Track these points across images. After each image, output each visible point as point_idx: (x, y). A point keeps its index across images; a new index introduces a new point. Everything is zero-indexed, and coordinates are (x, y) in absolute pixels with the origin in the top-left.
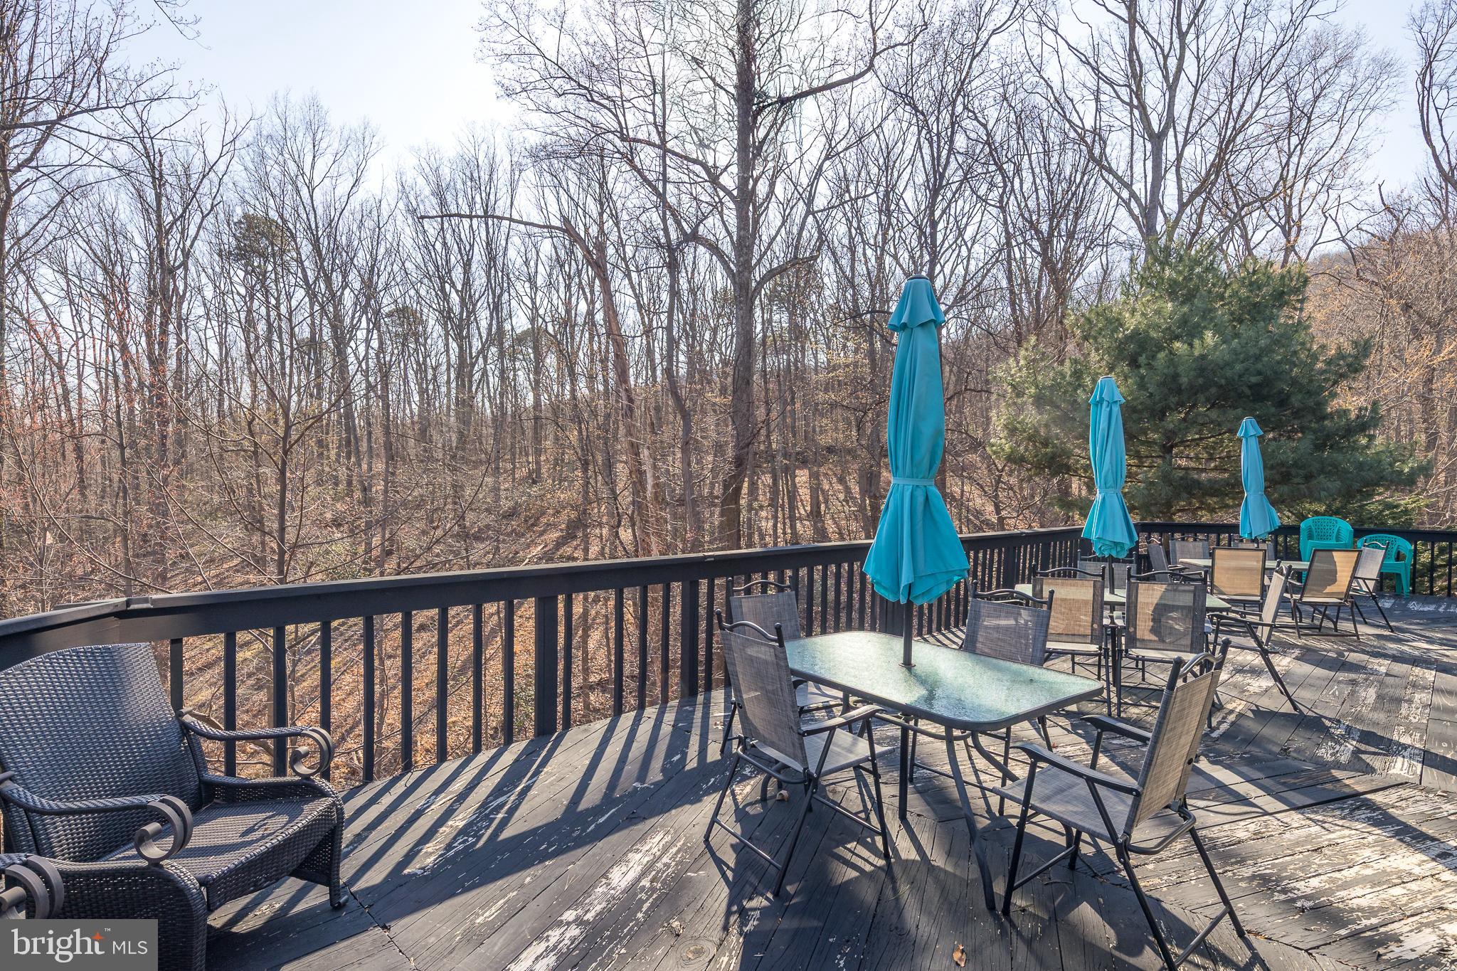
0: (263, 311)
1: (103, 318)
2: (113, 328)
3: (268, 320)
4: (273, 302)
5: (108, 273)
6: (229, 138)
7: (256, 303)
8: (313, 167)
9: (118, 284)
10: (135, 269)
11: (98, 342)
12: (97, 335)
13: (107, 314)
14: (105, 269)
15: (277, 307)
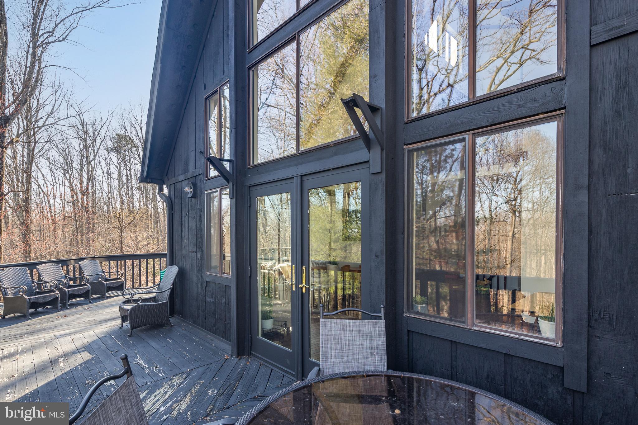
0: (125, 171)
1: (63, 176)
2: (67, 180)
3: (127, 175)
4: (128, 168)
5: (65, 159)
6: (110, 113)
7: (122, 168)
8: (141, 120)
9: (69, 163)
10: (75, 158)
11: (61, 186)
12: (61, 183)
13: (64, 175)
14: (64, 157)
15: (130, 171)
